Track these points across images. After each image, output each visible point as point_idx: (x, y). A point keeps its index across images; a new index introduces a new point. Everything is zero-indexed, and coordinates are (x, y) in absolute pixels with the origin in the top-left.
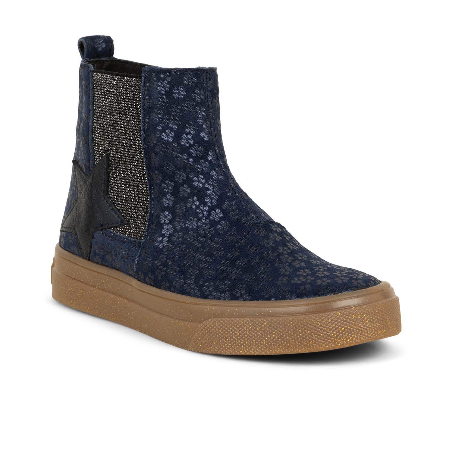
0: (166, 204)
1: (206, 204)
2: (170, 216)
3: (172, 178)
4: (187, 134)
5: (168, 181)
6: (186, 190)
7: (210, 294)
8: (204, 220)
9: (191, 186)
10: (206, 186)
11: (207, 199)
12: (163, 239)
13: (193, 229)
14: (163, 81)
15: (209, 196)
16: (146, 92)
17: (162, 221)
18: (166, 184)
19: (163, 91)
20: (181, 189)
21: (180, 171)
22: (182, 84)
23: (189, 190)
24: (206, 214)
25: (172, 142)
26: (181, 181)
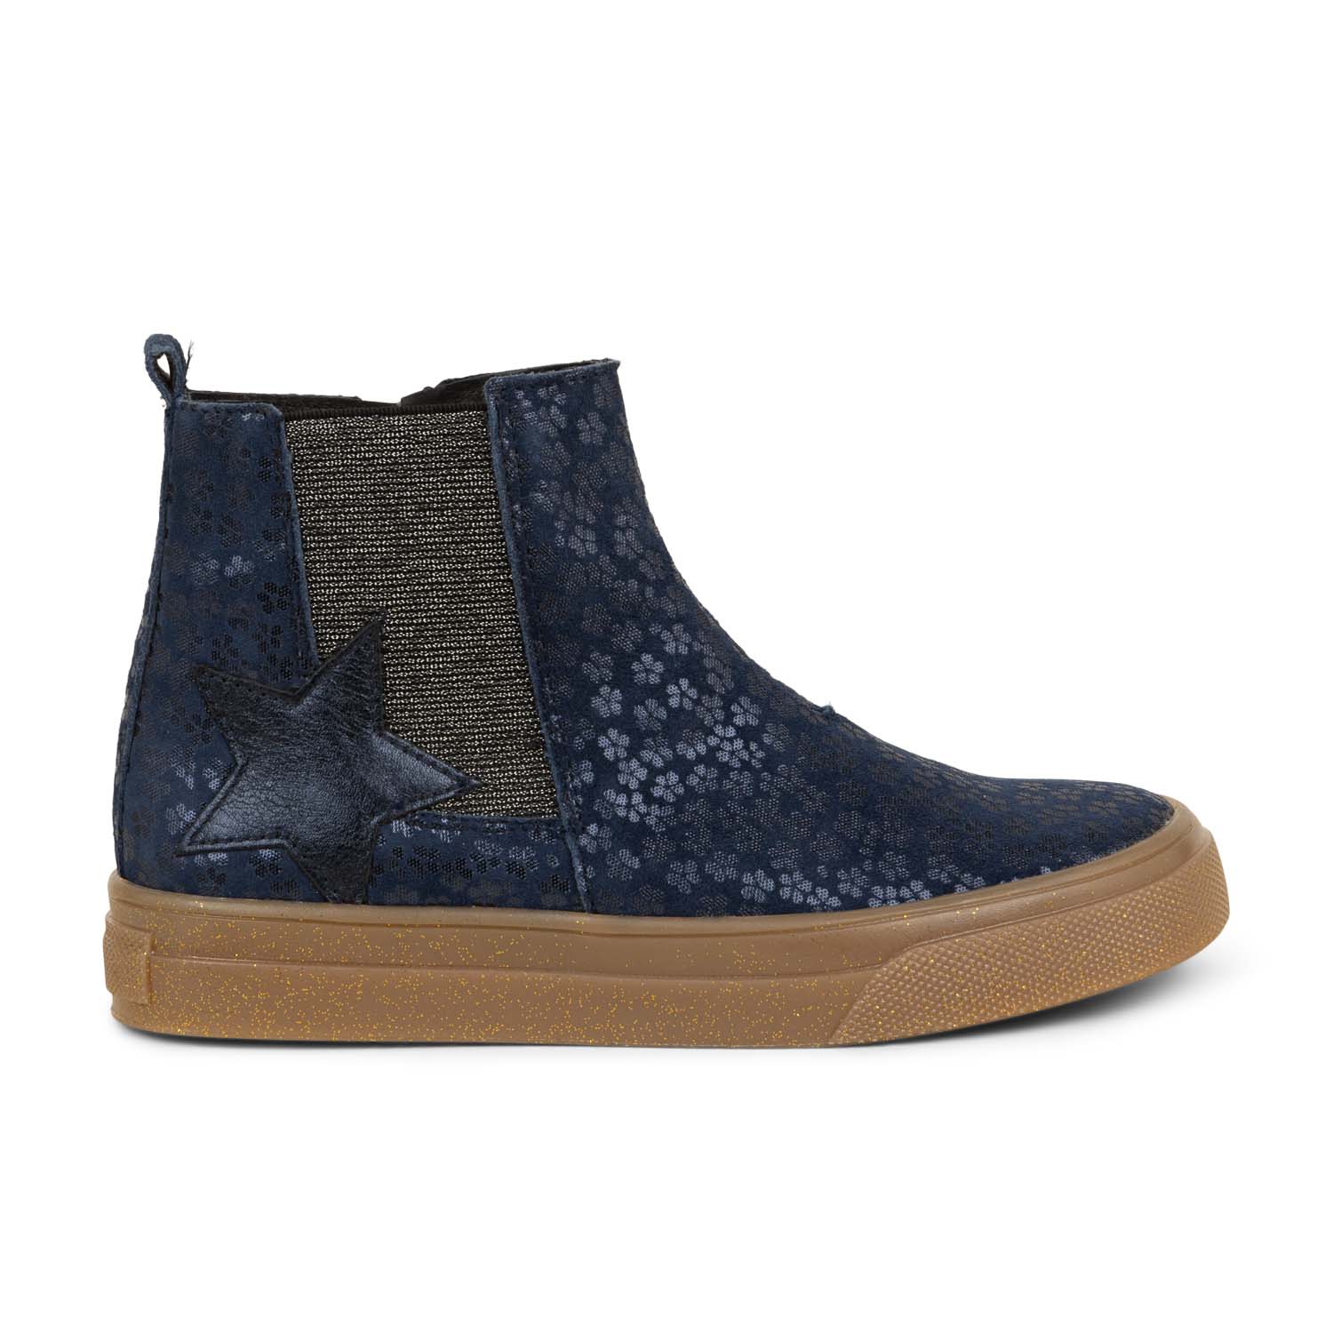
0: (604, 712)
1: (715, 692)
2: (625, 740)
3: (604, 645)
4: (623, 530)
5: (594, 655)
6: (649, 668)
7: (868, 894)
8: (719, 730)
9: (659, 655)
10: (697, 647)
11: (711, 679)
12: (629, 797)
13: (700, 759)
14: (548, 408)
15: (713, 670)
16: (507, 442)
17: (609, 754)
18: (593, 663)
19: (553, 432)
20: (635, 666)
21: (623, 624)
22: (594, 408)
23: (659, 667)
24: (720, 715)
25: (598, 555)
26: (629, 647)
